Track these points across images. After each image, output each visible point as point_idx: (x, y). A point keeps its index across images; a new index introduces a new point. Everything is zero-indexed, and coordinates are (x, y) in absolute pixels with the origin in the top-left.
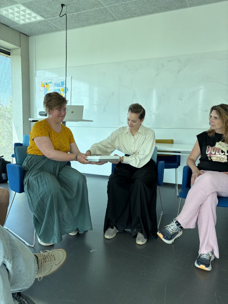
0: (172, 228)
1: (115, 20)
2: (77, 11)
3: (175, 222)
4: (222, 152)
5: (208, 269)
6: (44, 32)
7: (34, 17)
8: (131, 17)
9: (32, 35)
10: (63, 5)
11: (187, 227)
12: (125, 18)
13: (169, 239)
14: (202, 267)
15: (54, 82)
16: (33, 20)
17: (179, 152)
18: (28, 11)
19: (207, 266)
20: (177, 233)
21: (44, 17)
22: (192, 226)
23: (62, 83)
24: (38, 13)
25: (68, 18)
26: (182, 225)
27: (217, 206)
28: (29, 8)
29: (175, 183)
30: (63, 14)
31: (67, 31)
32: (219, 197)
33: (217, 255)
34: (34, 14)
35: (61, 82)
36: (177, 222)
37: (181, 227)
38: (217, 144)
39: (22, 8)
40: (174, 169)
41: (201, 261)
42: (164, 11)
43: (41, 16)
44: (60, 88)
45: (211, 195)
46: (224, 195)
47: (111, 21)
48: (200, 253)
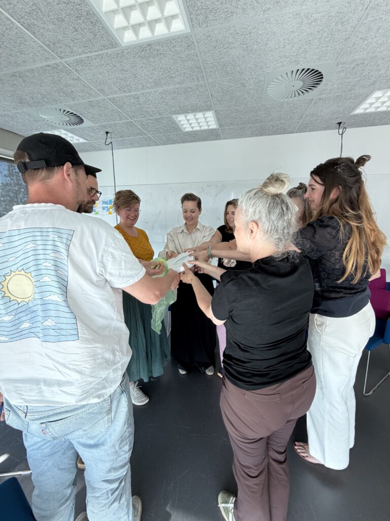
10: (107, 133)
12: (167, 144)
16: (76, 142)
18: (71, 135)
21: (88, 140)
24: (82, 137)
35: (109, 199)
39: (64, 132)
42: (202, 141)
43: (85, 139)
44: (109, 206)
47: (154, 145)
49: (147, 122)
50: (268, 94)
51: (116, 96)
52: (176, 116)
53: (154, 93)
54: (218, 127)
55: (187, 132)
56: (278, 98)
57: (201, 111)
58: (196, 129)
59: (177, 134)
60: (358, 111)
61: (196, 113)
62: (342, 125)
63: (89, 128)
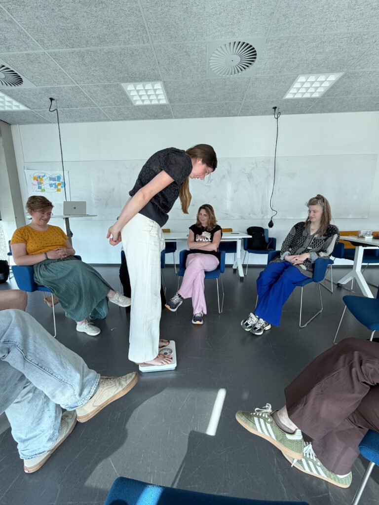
0: (175, 299)
1: (109, 120)
2: (68, 107)
3: (177, 295)
4: (207, 239)
5: (201, 323)
6: (31, 123)
7: (16, 106)
8: (125, 120)
9: (15, 123)
10: (52, 99)
11: (186, 297)
12: (119, 120)
13: (174, 308)
14: (198, 322)
15: (48, 176)
16: (15, 108)
17: (175, 240)
18: (7, 98)
19: (200, 321)
20: (179, 303)
21: (29, 108)
22: (189, 296)
23: (59, 178)
24: (21, 102)
25: (59, 113)
27: (205, 278)
28: (10, 96)
29: (173, 263)
30: (52, 109)
31: (60, 124)
32: (206, 273)
33: (205, 312)
34: (15, 103)
35: (56, 176)
36: (179, 295)
37: (182, 298)
38: (203, 233)
40: (172, 253)
41: (196, 319)
43: (26, 106)
44: (57, 182)
47: (105, 121)
48: (194, 314)
49: (95, 89)
50: (211, 67)
51: (57, 50)
52: (125, 84)
53: (99, 51)
54: (168, 103)
55: (138, 106)
56: (220, 74)
57: (150, 81)
58: (147, 103)
59: (128, 108)
60: (289, 96)
61: (145, 83)
62: (277, 109)
63: (30, 91)
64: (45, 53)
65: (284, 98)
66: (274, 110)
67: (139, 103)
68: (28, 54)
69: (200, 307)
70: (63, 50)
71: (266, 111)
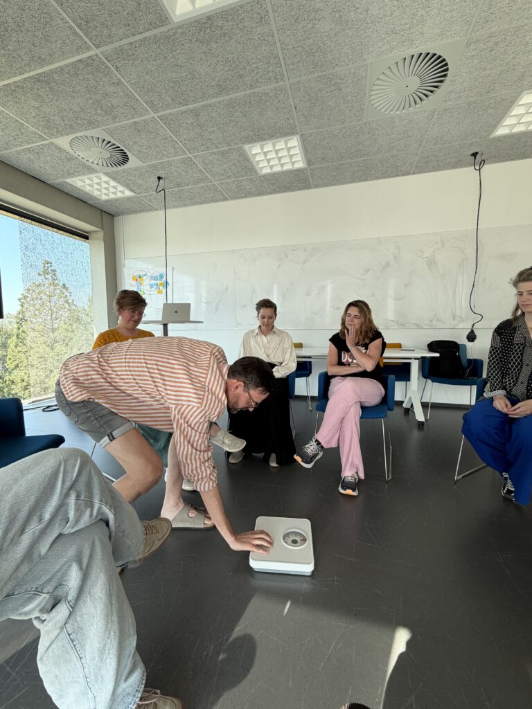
0: (311, 448)
1: (225, 199)
2: (178, 186)
3: (314, 441)
5: (355, 494)
6: (135, 212)
7: (121, 192)
8: (246, 196)
9: (119, 215)
11: (329, 447)
12: (239, 198)
13: (309, 463)
14: (349, 492)
17: (310, 357)
18: (113, 183)
19: (354, 490)
20: (318, 454)
22: (334, 445)
23: (161, 277)
25: (166, 194)
26: (323, 444)
28: (114, 179)
29: (306, 395)
30: (160, 189)
31: (167, 211)
33: (362, 476)
34: (120, 188)
35: (158, 274)
36: (316, 440)
37: (322, 447)
39: (105, 178)
40: (305, 378)
41: (346, 485)
42: (285, 192)
44: (159, 282)
45: (354, 405)
46: (367, 405)
47: (221, 200)
50: (373, 102)
51: (168, 112)
52: (249, 146)
54: (306, 166)
55: (264, 176)
56: (386, 110)
57: (282, 137)
58: (277, 169)
59: (251, 180)
60: (501, 131)
61: (275, 141)
62: (478, 156)
63: (136, 170)
64: (154, 117)
65: (492, 136)
66: (473, 157)
67: (266, 171)
68: (135, 123)
69: (352, 466)
70: (175, 110)
71: (460, 161)
